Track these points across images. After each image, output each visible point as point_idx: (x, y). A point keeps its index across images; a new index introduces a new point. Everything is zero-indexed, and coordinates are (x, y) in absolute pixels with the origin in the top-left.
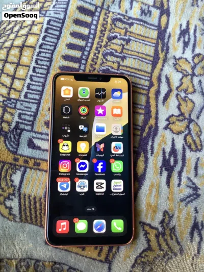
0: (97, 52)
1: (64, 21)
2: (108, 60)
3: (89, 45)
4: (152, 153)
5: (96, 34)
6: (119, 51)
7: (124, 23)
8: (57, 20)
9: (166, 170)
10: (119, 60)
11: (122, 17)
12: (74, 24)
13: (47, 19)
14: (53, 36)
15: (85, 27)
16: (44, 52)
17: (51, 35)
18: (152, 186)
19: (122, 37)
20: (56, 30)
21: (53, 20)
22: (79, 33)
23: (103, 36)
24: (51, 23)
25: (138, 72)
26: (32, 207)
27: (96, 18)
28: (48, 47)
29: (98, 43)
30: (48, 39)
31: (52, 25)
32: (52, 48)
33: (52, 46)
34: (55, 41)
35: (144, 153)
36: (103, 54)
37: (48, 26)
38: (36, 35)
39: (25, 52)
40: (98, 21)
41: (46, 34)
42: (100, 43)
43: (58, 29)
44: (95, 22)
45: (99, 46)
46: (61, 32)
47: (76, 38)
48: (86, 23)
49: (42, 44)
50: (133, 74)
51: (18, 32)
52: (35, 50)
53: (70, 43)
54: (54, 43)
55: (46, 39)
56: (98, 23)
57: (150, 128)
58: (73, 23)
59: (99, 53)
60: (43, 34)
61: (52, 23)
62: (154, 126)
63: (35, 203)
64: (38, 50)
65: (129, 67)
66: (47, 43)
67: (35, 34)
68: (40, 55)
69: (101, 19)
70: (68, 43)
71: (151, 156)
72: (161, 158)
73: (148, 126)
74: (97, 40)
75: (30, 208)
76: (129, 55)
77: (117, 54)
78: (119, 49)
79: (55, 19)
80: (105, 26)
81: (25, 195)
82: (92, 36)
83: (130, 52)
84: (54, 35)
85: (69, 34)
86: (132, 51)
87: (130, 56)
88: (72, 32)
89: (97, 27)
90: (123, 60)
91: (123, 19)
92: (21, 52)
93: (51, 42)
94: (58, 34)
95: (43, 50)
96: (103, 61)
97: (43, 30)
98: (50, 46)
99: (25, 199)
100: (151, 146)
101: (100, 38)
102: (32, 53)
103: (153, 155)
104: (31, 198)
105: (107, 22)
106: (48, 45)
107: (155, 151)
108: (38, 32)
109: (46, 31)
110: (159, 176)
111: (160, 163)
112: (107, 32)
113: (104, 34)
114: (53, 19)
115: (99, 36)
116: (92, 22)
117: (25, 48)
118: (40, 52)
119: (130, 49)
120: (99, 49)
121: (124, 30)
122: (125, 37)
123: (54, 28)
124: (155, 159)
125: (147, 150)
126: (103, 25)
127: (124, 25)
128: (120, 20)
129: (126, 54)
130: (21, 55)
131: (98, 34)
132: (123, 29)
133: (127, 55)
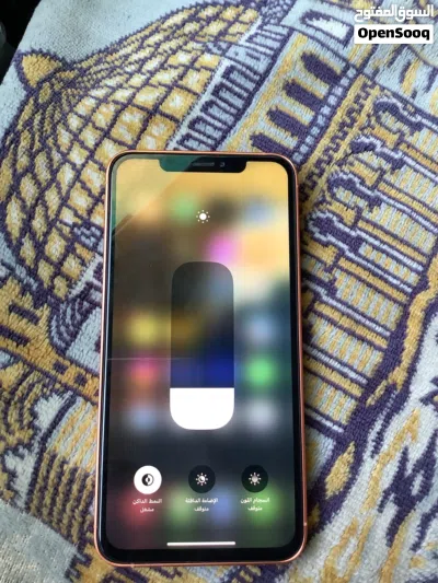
0: (317, 171)
1: (264, 79)
2: (338, 196)
3: (304, 149)
4: (376, 450)
5: (327, 127)
6: (368, 183)
7: (401, 118)
8: (248, 72)
9: (397, 502)
10: (362, 203)
11: (400, 105)
12: (284, 92)
13: (227, 63)
14: (228, 108)
15: (308, 105)
16: (195, 139)
17: (223, 105)
18: (352, 530)
19: (386, 150)
20: (240, 96)
21: (239, 71)
22: (289, 116)
23: (343, 139)
24: (232, 76)
25: (399, 247)
26: (60, 489)
27: (339, 91)
28: (209, 130)
29: (326, 150)
30: (214, 111)
31: (233, 82)
32: (217, 135)
33: (220, 129)
34: (229, 119)
35: (356, 446)
36: (328, 181)
37: (224, 81)
38: (190, 95)
39: (155, 127)
40: (341, 99)
41: (213, 98)
42: (331, 152)
43: (245, 95)
44: (332, 100)
45: (326, 158)
46: (248, 102)
47: (278, 125)
48: (313, 96)
49: (198, 120)
50: (385, 247)
51: (152, 73)
52: (178, 127)
53: (261, 134)
54: (225, 123)
55: (210, 111)
56: (339, 104)
57: (389, 390)
58: (284, 88)
59: (320, 175)
60: (206, 98)
61: (234, 76)
62: (399, 387)
63: (71, 482)
64: (184, 130)
65: (381, 228)
66: (209, 119)
67: (189, 91)
68: (186, 143)
69: (351, 95)
70: (257, 133)
71: (372, 457)
72: (392, 469)
73: (384, 383)
74: (325, 142)
75: (56, 489)
76: (390, 197)
77: (363, 189)
78: (371, 177)
79: (244, 69)
80: (354, 114)
81: (54, 457)
82: (315, 131)
83: (393, 193)
84: (231, 105)
85: (264, 113)
86: (400, 191)
87: (392, 202)
88: (274, 109)
89: (334, 113)
90: (371, 207)
91: (401, 111)
92: (146, 123)
93: (220, 121)
94: (241, 107)
95: (196, 135)
96: (324, 196)
97: (211, 88)
98: (215, 128)
99: (50, 466)
100: (378, 433)
101: (333, 139)
102: (171, 133)
103: (377, 457)
104: (65, 467)
105: (362, 106)
106: (210, 124)
107: (385, 448)
108: (197, 88)
109: (216, 92)
110: (374, 512)
111: (386, 482)
112: (355, 129)
113: (346, 134)
114: (239, 67)
115: (332, 134)
116: (326, 98)
117: (158, 116)
118: (188, 137)
119: (397, 185)
120: (323, 165)
121: (396, 137)
122: (392, 154)
123: (237, 89)
124: (378, 466)
125: (365, 441)
126: (350, 112)
127: (399, 125)
128: (393, 110)
129: (384, 194)
130: (143, 130)
131: (333, 128)
132: (395, 133)
133: (385, 198)
